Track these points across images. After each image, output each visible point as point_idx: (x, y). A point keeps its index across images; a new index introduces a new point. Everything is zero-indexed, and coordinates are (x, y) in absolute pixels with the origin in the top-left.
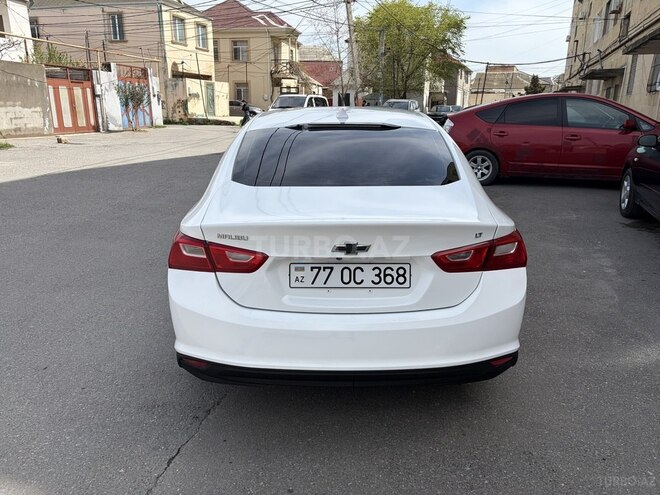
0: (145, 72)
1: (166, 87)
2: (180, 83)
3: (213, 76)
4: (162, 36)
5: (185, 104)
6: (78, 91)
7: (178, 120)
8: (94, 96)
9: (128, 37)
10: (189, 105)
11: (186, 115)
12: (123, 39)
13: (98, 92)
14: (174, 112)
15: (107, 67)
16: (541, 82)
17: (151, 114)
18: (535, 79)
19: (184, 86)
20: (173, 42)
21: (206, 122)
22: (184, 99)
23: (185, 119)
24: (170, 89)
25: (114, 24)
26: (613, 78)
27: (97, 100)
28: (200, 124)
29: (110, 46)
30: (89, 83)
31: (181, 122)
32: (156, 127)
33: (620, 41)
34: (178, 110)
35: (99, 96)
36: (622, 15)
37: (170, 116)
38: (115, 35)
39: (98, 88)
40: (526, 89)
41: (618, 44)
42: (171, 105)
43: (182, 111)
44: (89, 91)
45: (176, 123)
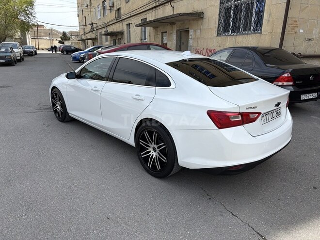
16: (68, 35)
18: (64, 34)
26: (116, 35)
33: (117, 20)
36: (115, 8)
40: (61, 38)
41: (116, 21)
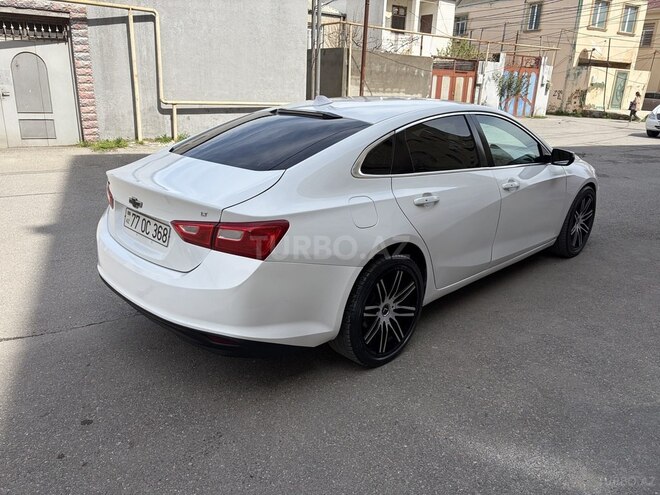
0: (538, 61)
1: (568, 76)
2: (584, 71)
3: (633, 65)
4: (577, 22)
5: (583, 95)
6: (460, 81)
7: (571, 111)
8: (475, 84)
9: (542, 26)
10: (588, 95)
11: (581, 106)
12: (537, 29)
13: (479, 82)
14: (569, 102)
15: (496, 58)
17: (533, 105)
19: (588, 75)
20: (588, 28)
21: (603, 115)
22: (584, 88)
23: (579, 110)
24: (571, 78)
25: (533, 13)
27: (477, 89)
28: (594, 117)
29: (524, 36)
30: (473, 73)
31: (575, 114)
32: (536, 117)
34: (574, 100)
35: (479, 85)
37: (564, 106)
38: (531, 24)
39: (480, 77)
42: (568, 95)
43: (578, 103)
44: (471, 80)
45: (568, 115)
